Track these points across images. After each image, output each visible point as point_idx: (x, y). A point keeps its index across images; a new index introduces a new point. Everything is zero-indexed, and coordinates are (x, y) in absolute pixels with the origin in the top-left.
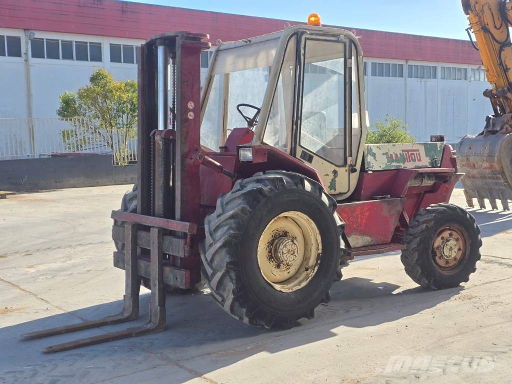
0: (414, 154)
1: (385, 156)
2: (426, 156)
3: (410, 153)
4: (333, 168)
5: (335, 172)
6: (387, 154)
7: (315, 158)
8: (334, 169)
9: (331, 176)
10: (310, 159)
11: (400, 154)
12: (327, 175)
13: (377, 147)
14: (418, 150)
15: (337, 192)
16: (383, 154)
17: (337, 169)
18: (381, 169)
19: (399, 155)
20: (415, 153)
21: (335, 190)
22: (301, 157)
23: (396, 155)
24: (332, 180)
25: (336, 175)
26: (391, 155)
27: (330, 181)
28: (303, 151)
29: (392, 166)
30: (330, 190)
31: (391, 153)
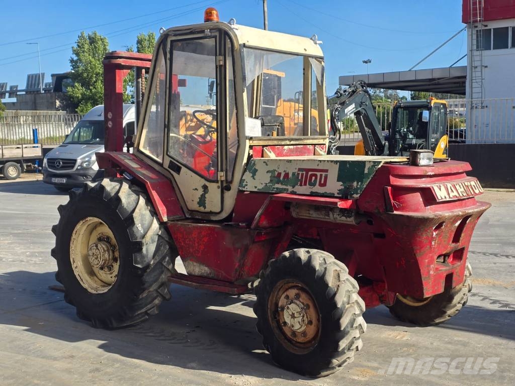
0: (316, 176)
1: (270, 174)
2: (338, 180)
3: (310, 173)
4: (203, 182)
5: (205, 188)
6: (273, 172)
7: (183, 169)
8: (203, 184)
9: (201, 191)
10: (178, 170)
11: (294, 174)
12: (196, 189)
13: (264, 162)
14: (326, 171)
15: (207, 210)
16: (267, 172)
17: (207, 184)
18: (256, 190)
19: (290, 175)
20: (318, 174)
21: (205, 207)
22: (169, 167)
23: (287, 175)
24: (202, 195)
25: (206, 191)
26: (279, 174)
27: (200, 196)
28: (171, 161)
29: (274, 188)
30: (200, 206)
31: (281, 170)
